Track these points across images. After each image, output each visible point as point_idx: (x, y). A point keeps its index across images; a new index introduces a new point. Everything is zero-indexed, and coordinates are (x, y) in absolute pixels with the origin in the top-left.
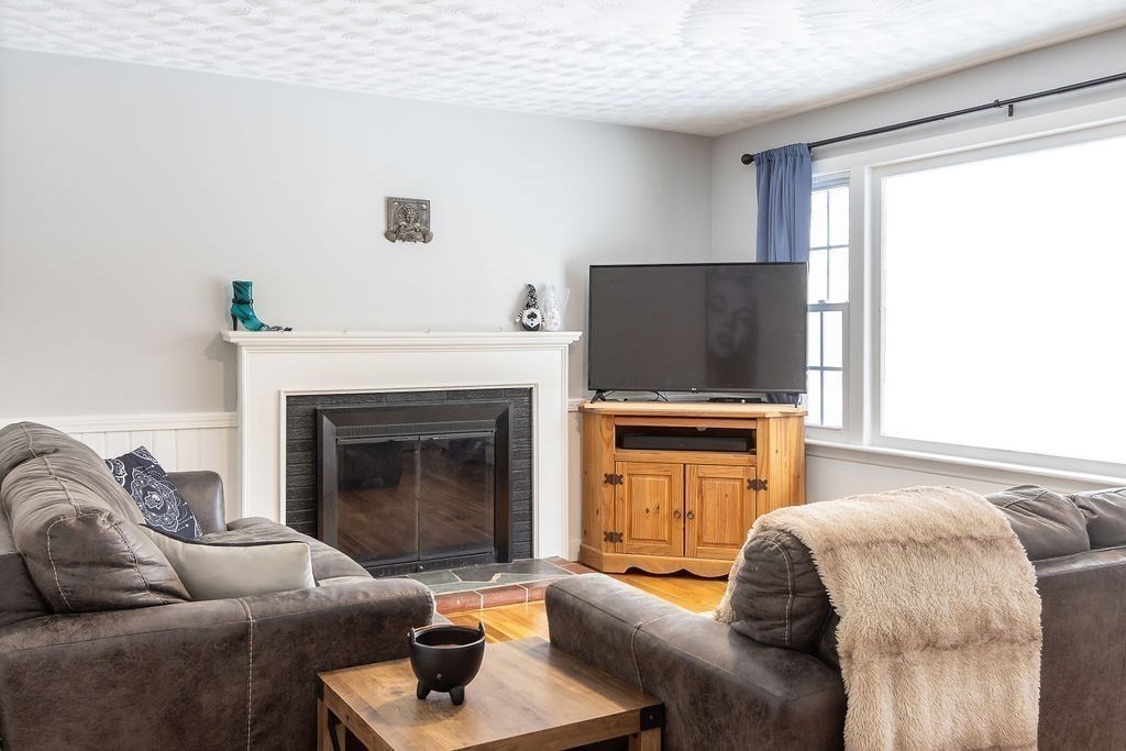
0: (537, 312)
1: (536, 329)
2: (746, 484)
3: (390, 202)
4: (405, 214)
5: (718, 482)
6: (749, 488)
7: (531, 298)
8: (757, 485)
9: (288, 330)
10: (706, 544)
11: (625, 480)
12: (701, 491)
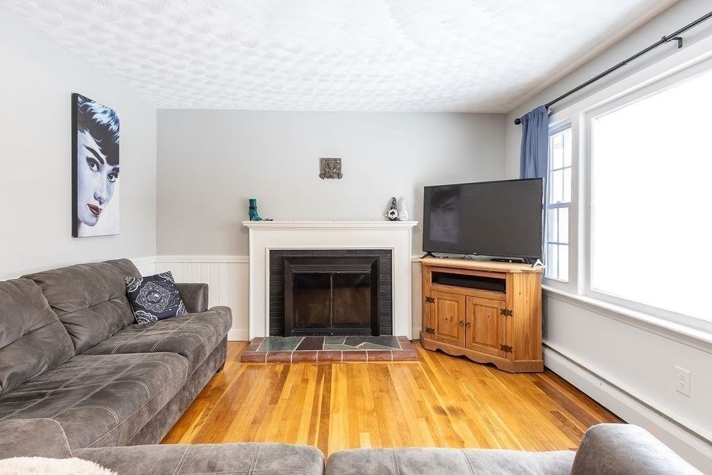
0: (395, 211)
1: (395, 219)
2: (500, 312)
3: (322, 160)
4: (328, 165)
5: (483, 308)
6: (501, 314)
7: (394, 204)
8: (507, 313)
9: (271, 220)
10: (477, 343)
11: (436, 300)
12: (474, 312)
